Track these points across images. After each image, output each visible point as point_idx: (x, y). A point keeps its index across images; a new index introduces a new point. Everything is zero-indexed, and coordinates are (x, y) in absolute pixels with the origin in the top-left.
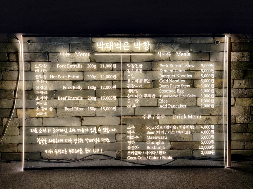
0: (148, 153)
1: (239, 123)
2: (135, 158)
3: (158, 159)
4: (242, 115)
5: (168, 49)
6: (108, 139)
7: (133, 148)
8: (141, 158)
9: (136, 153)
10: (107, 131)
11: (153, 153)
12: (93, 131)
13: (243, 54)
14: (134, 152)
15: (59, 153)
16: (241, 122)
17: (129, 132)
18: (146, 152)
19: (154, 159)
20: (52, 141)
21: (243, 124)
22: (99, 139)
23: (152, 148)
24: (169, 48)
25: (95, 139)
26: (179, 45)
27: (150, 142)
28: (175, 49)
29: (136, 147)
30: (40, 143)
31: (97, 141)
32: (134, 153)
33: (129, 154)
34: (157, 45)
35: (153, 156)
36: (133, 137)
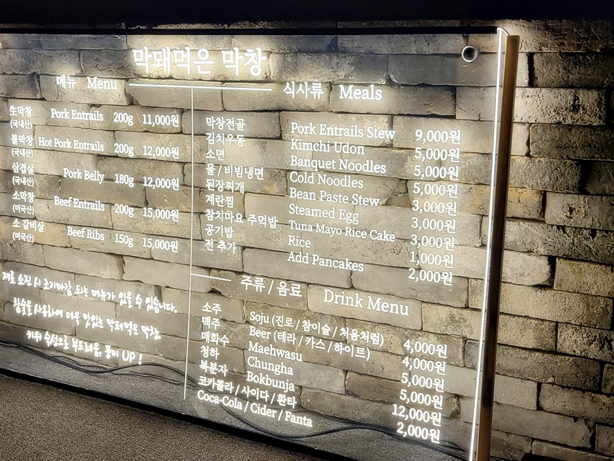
0: (250, 393)
1: (568, 351)
2: (216, 400)
3: (273, 416)
4: (581, 326)
5: (321, 72)
6: (157, 332)
7: (213, 368)
8: (231, 403)
9: (220, 385)
10: (154, 306)
11: (262, 397)
12: (125, 302)
13: (576, 99)
14: (216, 382)
15: (53, 343)
16: (578, 352)
17: (206, 321)
18: (244, 390)
19: (264, 414)
20: (41, 309)
21: (584, 357)
22: (136, 326)
23: (261, 381)
24: (322, 69)
25: (128, 325)
26: (351, 59)
27: (256, 362)
28: (342, 74)
29: (220, 368)
30: (18, 311)
31: (133, 332)
32: (214, 384)
33: (202, 384)
34: (289, 59)
35: (262, 406)
36: (215, 338)
